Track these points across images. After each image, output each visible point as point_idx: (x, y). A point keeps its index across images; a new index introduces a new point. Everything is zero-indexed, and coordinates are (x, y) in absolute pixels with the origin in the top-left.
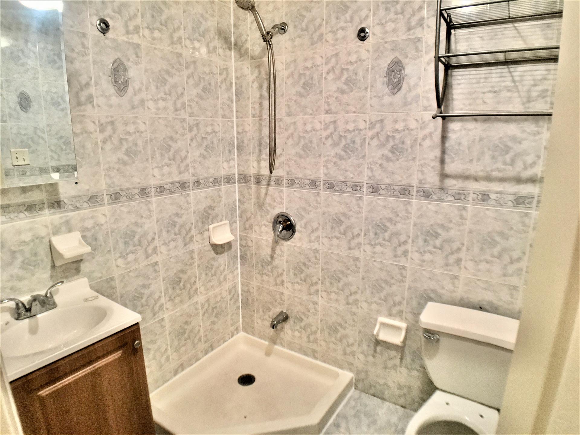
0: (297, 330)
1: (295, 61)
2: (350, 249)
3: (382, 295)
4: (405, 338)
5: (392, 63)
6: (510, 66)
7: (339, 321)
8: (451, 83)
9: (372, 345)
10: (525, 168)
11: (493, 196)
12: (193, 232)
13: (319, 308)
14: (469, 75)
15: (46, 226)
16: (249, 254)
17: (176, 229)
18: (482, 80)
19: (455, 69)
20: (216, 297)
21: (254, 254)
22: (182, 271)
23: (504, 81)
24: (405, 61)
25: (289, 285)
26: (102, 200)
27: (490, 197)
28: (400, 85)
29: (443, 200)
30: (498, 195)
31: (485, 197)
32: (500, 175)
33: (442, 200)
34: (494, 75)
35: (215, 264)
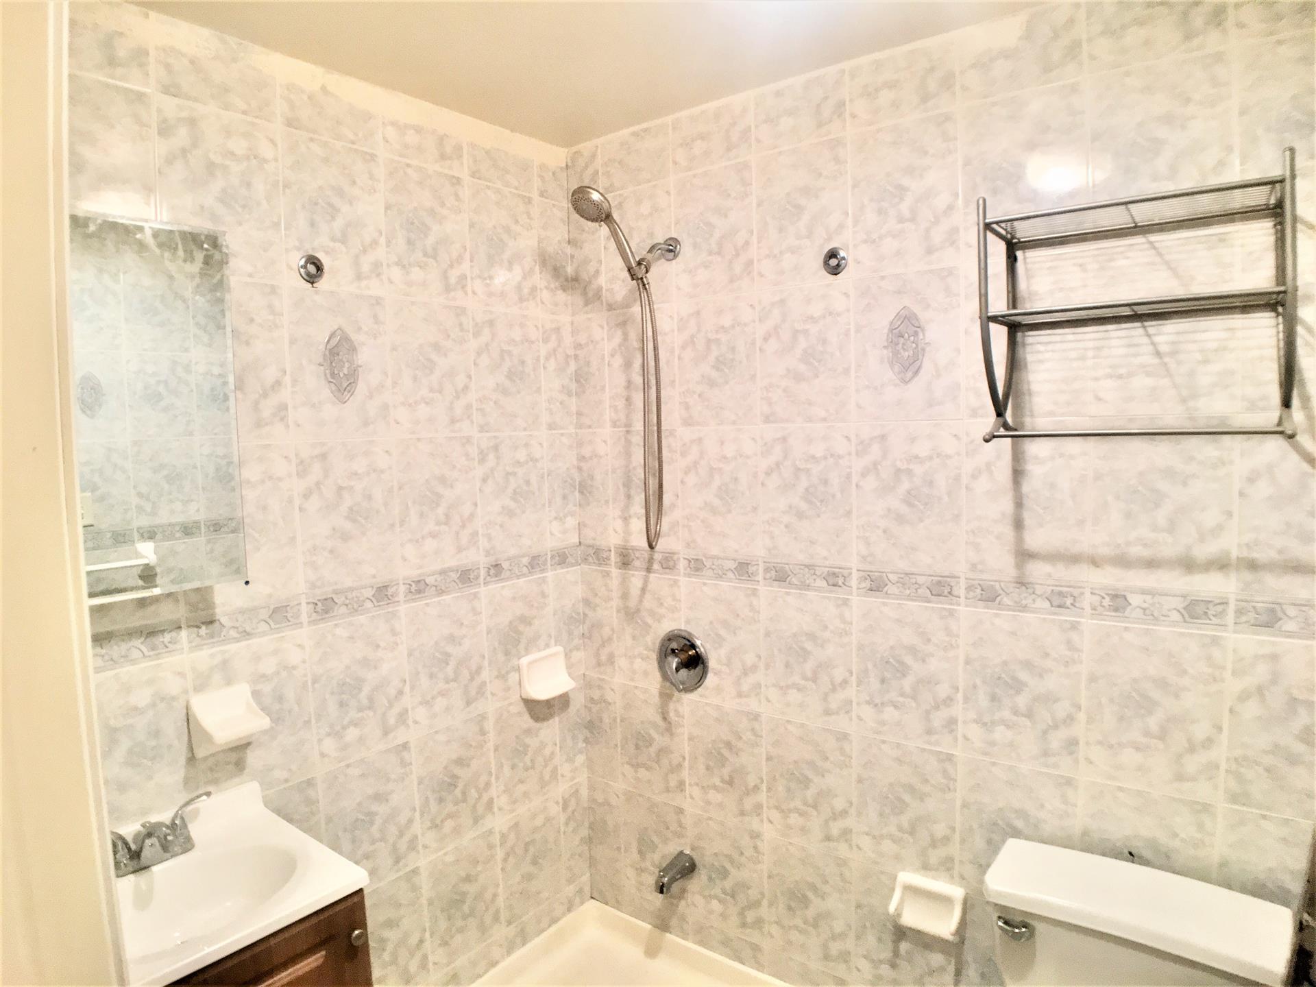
0: (716, 897)
1: (698, 313)
2: (828, 712)
3: (905, 820)
4: (963, 924)
5: (898, 320)
6: (1146, 324)
7: (809, 879)
8: (1025, 359)
9: (888, 938)
10: (1202, 539)
11: (1135, 600)
12: (485, 675)
13: (764, 846)
14: (1061, 342)
15: (182, 675)
16: (606, 720)
17: (450, 670)
18: (1090, 354)
19: (1032, 330)
20: (534, 816)
21: (618, 720)
22: (460, 762)
23: (1136, 355)
24: (923, 315)
25: (696, 792)
26: (297, 616)
27: (1130, 601)
28: (918, 363)
29: (1026, 606)
30: (1148, 598)
31: (1118, 601)
32: (1146, 553)
33: (1024, 608)
34: (1114, 342)
35: (533, 742)
